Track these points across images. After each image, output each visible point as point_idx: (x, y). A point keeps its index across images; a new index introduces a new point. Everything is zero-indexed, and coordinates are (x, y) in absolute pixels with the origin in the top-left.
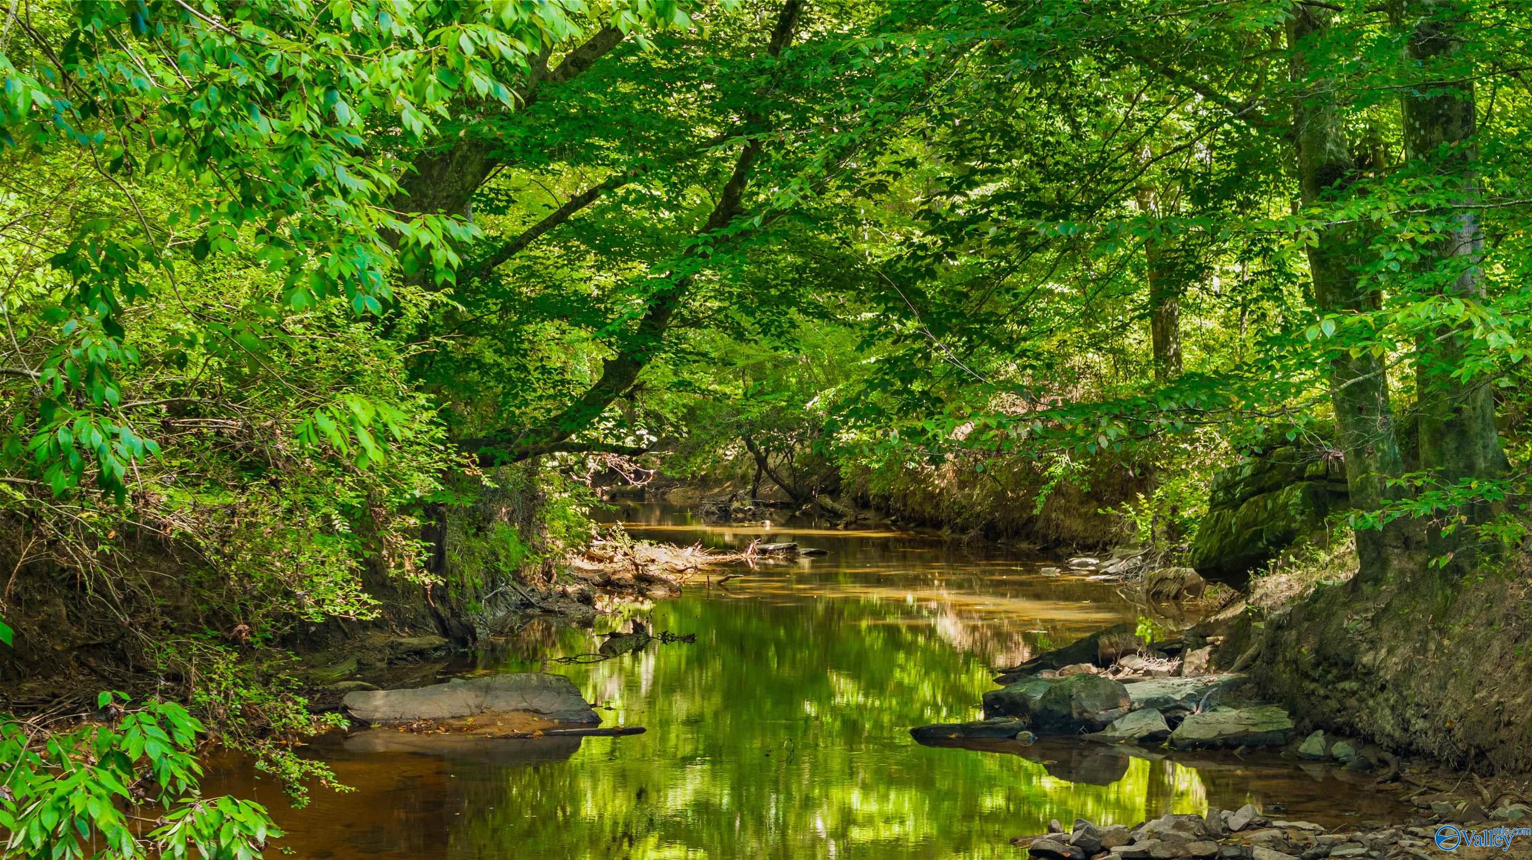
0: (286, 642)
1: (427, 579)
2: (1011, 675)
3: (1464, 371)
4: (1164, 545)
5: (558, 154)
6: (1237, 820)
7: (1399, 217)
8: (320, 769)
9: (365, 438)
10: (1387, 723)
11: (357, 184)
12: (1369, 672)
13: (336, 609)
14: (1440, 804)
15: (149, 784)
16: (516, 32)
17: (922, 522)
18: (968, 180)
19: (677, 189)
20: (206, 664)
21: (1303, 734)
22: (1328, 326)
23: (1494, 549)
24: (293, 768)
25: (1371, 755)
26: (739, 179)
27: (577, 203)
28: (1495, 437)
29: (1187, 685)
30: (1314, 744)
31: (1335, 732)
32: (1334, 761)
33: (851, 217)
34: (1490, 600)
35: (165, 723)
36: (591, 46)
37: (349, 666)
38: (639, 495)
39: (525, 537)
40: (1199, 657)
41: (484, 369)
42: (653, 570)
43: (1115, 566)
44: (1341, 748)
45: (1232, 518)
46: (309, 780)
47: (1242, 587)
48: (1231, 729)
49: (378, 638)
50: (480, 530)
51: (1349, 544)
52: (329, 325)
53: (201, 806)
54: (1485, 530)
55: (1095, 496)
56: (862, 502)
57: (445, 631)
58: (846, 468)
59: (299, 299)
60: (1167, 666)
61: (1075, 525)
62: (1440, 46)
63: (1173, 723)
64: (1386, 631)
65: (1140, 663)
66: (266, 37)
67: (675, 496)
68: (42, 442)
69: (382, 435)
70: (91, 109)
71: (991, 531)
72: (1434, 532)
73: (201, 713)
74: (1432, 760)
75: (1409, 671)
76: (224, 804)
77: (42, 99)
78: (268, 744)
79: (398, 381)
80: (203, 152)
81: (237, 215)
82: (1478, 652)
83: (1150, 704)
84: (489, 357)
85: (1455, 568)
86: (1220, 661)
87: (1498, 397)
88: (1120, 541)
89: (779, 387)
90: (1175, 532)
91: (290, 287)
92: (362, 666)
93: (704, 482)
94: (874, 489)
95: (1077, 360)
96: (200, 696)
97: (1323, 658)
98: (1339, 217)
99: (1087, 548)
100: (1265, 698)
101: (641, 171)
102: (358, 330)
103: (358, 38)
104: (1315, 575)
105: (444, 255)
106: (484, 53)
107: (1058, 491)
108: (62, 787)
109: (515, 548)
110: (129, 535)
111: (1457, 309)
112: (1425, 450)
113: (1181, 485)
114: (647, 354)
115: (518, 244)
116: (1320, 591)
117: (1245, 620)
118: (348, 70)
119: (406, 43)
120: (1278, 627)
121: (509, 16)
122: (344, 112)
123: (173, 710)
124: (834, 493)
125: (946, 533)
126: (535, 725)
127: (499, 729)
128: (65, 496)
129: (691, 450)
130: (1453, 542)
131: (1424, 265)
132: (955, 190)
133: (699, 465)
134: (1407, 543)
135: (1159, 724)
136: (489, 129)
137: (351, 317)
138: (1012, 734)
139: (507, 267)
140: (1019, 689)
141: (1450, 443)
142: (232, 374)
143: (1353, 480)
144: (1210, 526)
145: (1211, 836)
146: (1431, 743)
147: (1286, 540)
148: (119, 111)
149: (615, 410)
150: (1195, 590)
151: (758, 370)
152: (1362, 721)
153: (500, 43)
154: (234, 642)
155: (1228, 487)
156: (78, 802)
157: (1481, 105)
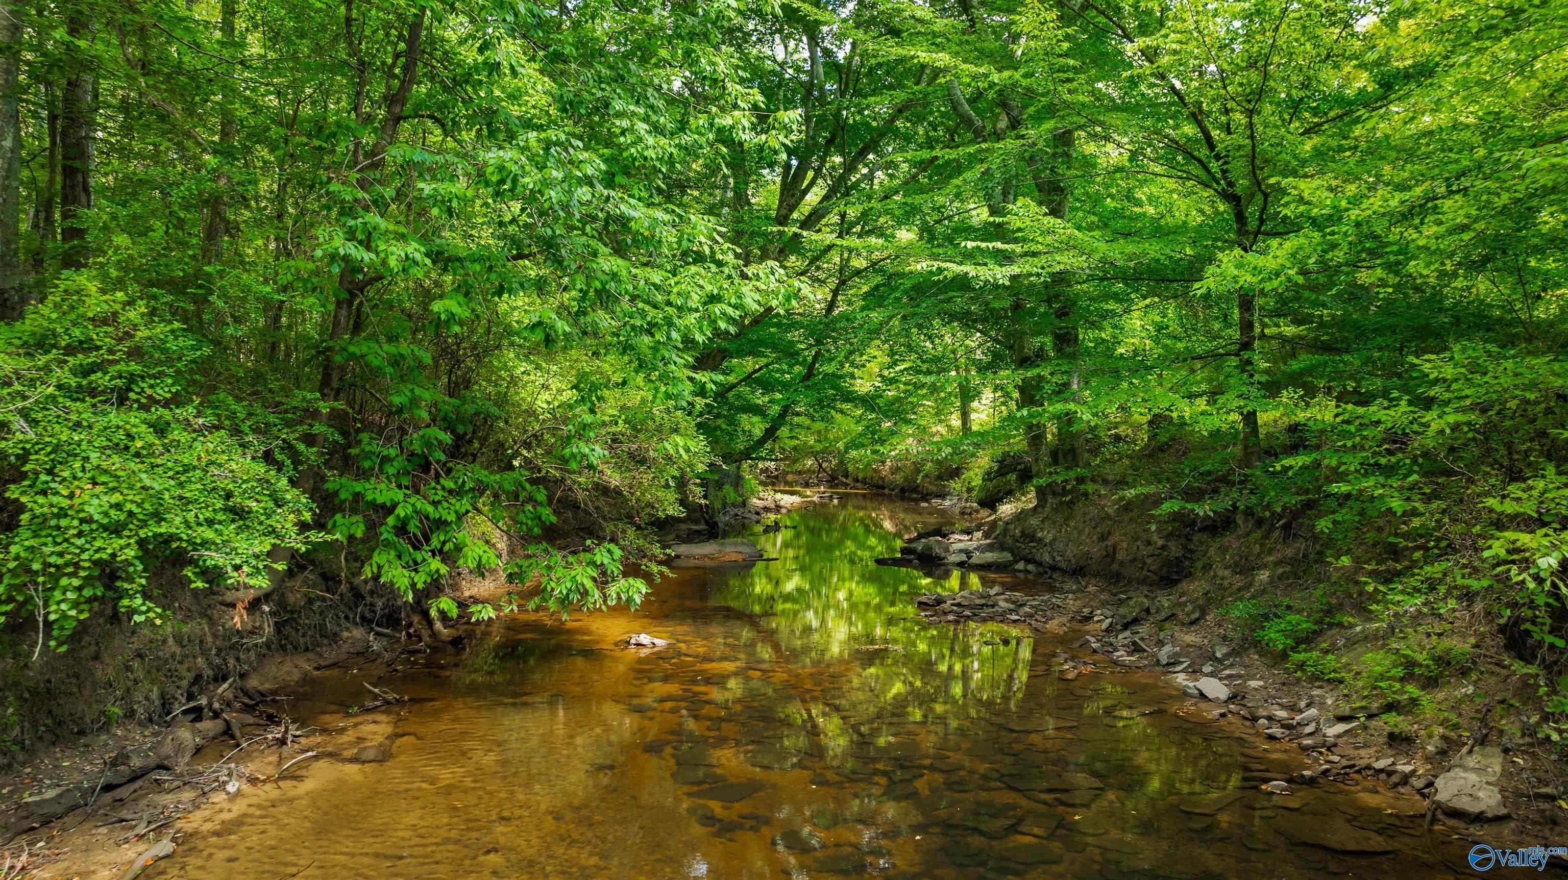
0: (652, 524)
1: (703, 501)
2: (910, 541)
3: (1074, 428)
4: (965, 495)
5: (750, 353)
6: (993, 592)
7: (1052, 374)
8: (664, 569)
9: (682, 451)
10: (1047, 558)
11: (679, 360)
12: (1041, 540)
13: (670, 512)
14: (1066, 587)
15: (604, 573)
16: (735, 307)
17: (878, 487)
18: (895, 363)
19: (791, 366)
20: (624, 531)
21: (1017, 562)
22: (1025, 412)
23: (1086, 494)
24: (655, 568)
25: (1041, 569)
26: (813, 363)
27: (756, 371)
28: (1086, 455)
29: (975, 544)
30: (1020, 566)
31: (1028, 561)
32: (1027, 572)
33: (853, 376)
34: (1085, 514)
35: (609, 551)
36: (761, 315)
37: (673, 536)
38: (776, 477)
39: (736, 491)
40: (979, 534)
41: (722, 430)
42: (782, 503)
43: (947, 503)
44: (1030, 567)
45: (990, 485)
46: (661, 573)
47: (994, 509)
48: (990, 560)
49: (683, 526)
50: (720, 488)
51: (1032, 495)
52: (668, 411)
53: (622, 581)
54: (1082, 487)
55: (940, 477)
56: (856, 480)
57: (707, 523)
58: (851, 468)
59: (658, 401)
60: (967, 538)
61: (933, 488)
62: (1066, 314)
63: (969, 558)
64: (1046, 524)
65: (957, 537)
66: (647, 308)
67: (790, 478)
68: (567, 451)
69: (688, 450)
70: (585, 333)
71: (903, 490)
72: (1064, 488)
73: (622, 549)
74: (1063, 571)
75: (1055, 539)
76: (631, 580)
77: (568, 329)
78: (645, 561)
79: (692, 431)
80: (625, 349)
81: (637, 372)
82: (1080, 532)
83: (961, 551)
84: (724, 426)
85: (1072, 502)
86: (986, 535)
87: (1087, 441)
88: (949, 494)
89: (826, 438)
90: (969, 490)
91: (655, 397)
92: (678, 537)
93: (800, 473)
94: (860, 476)
95: (934, 429)
96: (622, 542)
97: (1023, 534)
98: (1029, 374)
99: (938, 496)
100: (1002, 548)
101: (778, 360)
102: (679, 413)
103: (679, 309)
104: (1020, 505)
105: (710, 386)
106: (724, 314)
107: (926, 476)
108: (573, 573)
109: (733, 495)
110: (597, 486)
111: (1072, 406)
112: (1061, 459)
113: (971, 473)
114: (781, 425)
115: (734, 386)
116: (1023, 511)
117: (995, 521)
118: (676, 320)
119: (697, 310)
120: (1007, 523)
121: (733, 301)
122: (674, 335)
123: (612, 546)
124: (846, 476)
125: (886, 491)
126: (740, 558)
127: (727, 558)
128: (574, 472)
129: (795, 461)
130: (1071, 492)
131: (1060, 392)
132: (890, 367)
133: (798, 467)
134: (1054, 494)
135: (964, 557)
136: (724, 344)
137: (676, 408)
138: (910, 561)
139: (731, 394)
140: (913, 545)
141: (1070, 457)
142: (634, 428)
143: (1034, 470)
144: (982, 488)
145: (983, 597)
146: (1063, 565)
147: (1010, 493)
148: (595, 334)
149: (768, 445)
150: (977, 511)
151: (819, 432)
152: (1038, 557)
153: (730, 311)
154: (633, 524)
155: (989, 474)
156: (578, 578)
157: (1081, 337)
